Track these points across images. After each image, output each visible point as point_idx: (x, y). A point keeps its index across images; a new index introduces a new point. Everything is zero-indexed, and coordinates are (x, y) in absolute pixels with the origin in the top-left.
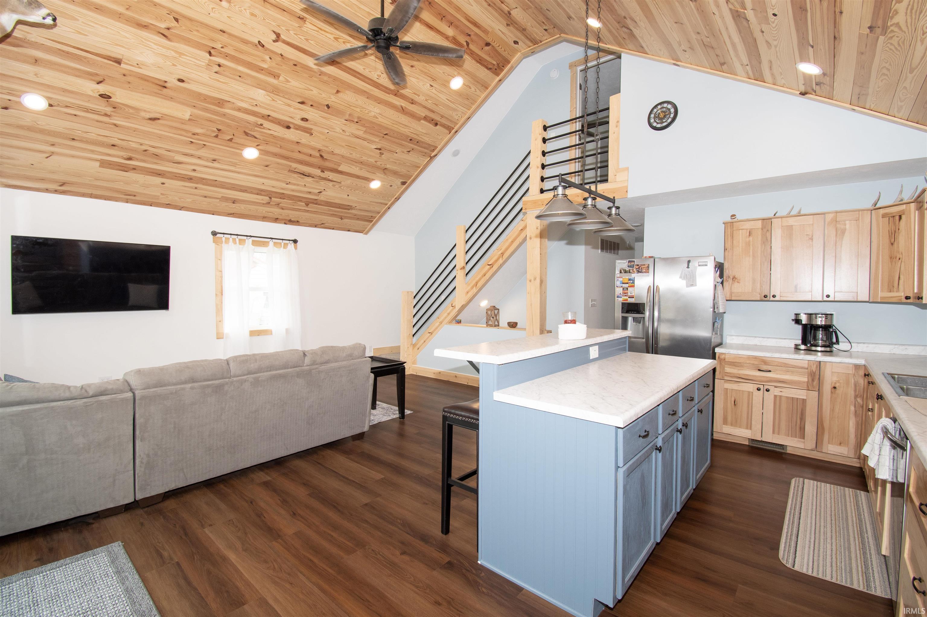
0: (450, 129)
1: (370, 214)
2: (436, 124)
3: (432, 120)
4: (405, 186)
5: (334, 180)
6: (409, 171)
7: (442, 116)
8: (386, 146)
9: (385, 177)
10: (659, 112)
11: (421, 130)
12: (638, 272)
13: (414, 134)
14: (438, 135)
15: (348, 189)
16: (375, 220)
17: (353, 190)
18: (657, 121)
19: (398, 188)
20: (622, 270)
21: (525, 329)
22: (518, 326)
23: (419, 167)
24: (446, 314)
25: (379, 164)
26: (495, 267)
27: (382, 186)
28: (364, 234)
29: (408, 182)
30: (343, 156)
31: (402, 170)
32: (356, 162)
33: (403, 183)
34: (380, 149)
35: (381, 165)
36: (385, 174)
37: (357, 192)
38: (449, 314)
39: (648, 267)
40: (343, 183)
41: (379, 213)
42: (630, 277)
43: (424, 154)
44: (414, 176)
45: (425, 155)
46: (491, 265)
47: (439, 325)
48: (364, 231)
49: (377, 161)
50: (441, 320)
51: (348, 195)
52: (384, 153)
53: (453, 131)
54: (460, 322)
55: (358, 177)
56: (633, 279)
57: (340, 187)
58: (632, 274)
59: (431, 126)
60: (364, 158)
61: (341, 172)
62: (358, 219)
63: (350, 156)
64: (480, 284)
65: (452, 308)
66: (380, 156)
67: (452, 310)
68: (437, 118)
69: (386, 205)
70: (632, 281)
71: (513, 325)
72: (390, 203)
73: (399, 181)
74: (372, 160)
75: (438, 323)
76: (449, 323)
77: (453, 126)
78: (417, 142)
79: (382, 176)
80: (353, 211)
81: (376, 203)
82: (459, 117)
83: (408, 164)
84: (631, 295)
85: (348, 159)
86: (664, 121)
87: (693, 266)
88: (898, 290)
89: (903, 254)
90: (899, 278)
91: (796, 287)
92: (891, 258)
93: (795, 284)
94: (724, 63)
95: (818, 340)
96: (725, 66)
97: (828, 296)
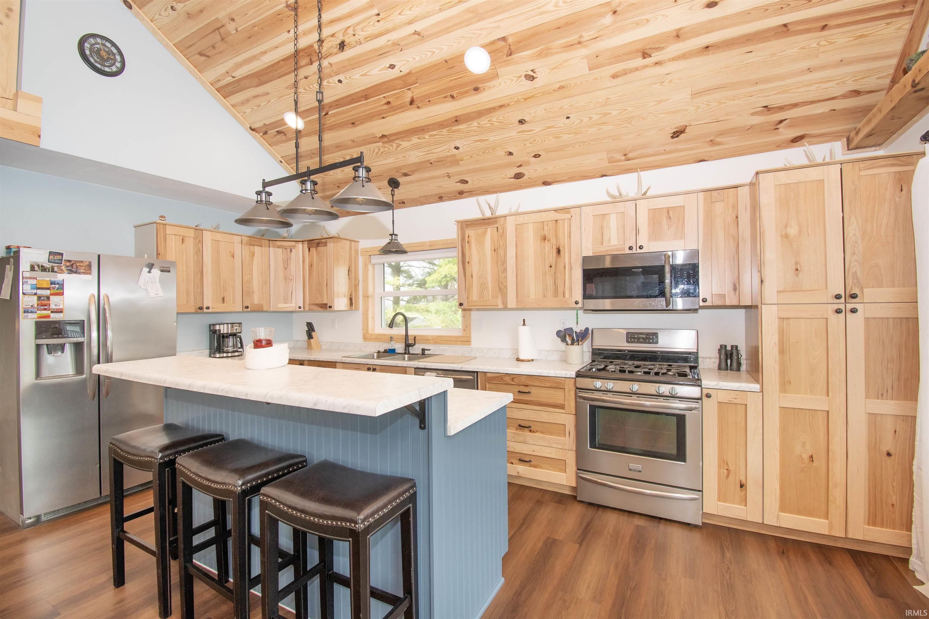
10: (98, 46)
20: (36, 267)
39: (89, 266)
42: (53, 280)
56: (60, 283)
58: (58, 275)
70: (57, 286)
84: (57, 308)
86: (106, 64)
87: (156, 272)
88: (291, 303)
89: (294, 276)
90: (292, 293)
91: (223, 299)
92: (285, 278)
93: (222, 296)
94: (208, 56)
95: (228, 347)
96: (203, 58)
97: (247, 307)
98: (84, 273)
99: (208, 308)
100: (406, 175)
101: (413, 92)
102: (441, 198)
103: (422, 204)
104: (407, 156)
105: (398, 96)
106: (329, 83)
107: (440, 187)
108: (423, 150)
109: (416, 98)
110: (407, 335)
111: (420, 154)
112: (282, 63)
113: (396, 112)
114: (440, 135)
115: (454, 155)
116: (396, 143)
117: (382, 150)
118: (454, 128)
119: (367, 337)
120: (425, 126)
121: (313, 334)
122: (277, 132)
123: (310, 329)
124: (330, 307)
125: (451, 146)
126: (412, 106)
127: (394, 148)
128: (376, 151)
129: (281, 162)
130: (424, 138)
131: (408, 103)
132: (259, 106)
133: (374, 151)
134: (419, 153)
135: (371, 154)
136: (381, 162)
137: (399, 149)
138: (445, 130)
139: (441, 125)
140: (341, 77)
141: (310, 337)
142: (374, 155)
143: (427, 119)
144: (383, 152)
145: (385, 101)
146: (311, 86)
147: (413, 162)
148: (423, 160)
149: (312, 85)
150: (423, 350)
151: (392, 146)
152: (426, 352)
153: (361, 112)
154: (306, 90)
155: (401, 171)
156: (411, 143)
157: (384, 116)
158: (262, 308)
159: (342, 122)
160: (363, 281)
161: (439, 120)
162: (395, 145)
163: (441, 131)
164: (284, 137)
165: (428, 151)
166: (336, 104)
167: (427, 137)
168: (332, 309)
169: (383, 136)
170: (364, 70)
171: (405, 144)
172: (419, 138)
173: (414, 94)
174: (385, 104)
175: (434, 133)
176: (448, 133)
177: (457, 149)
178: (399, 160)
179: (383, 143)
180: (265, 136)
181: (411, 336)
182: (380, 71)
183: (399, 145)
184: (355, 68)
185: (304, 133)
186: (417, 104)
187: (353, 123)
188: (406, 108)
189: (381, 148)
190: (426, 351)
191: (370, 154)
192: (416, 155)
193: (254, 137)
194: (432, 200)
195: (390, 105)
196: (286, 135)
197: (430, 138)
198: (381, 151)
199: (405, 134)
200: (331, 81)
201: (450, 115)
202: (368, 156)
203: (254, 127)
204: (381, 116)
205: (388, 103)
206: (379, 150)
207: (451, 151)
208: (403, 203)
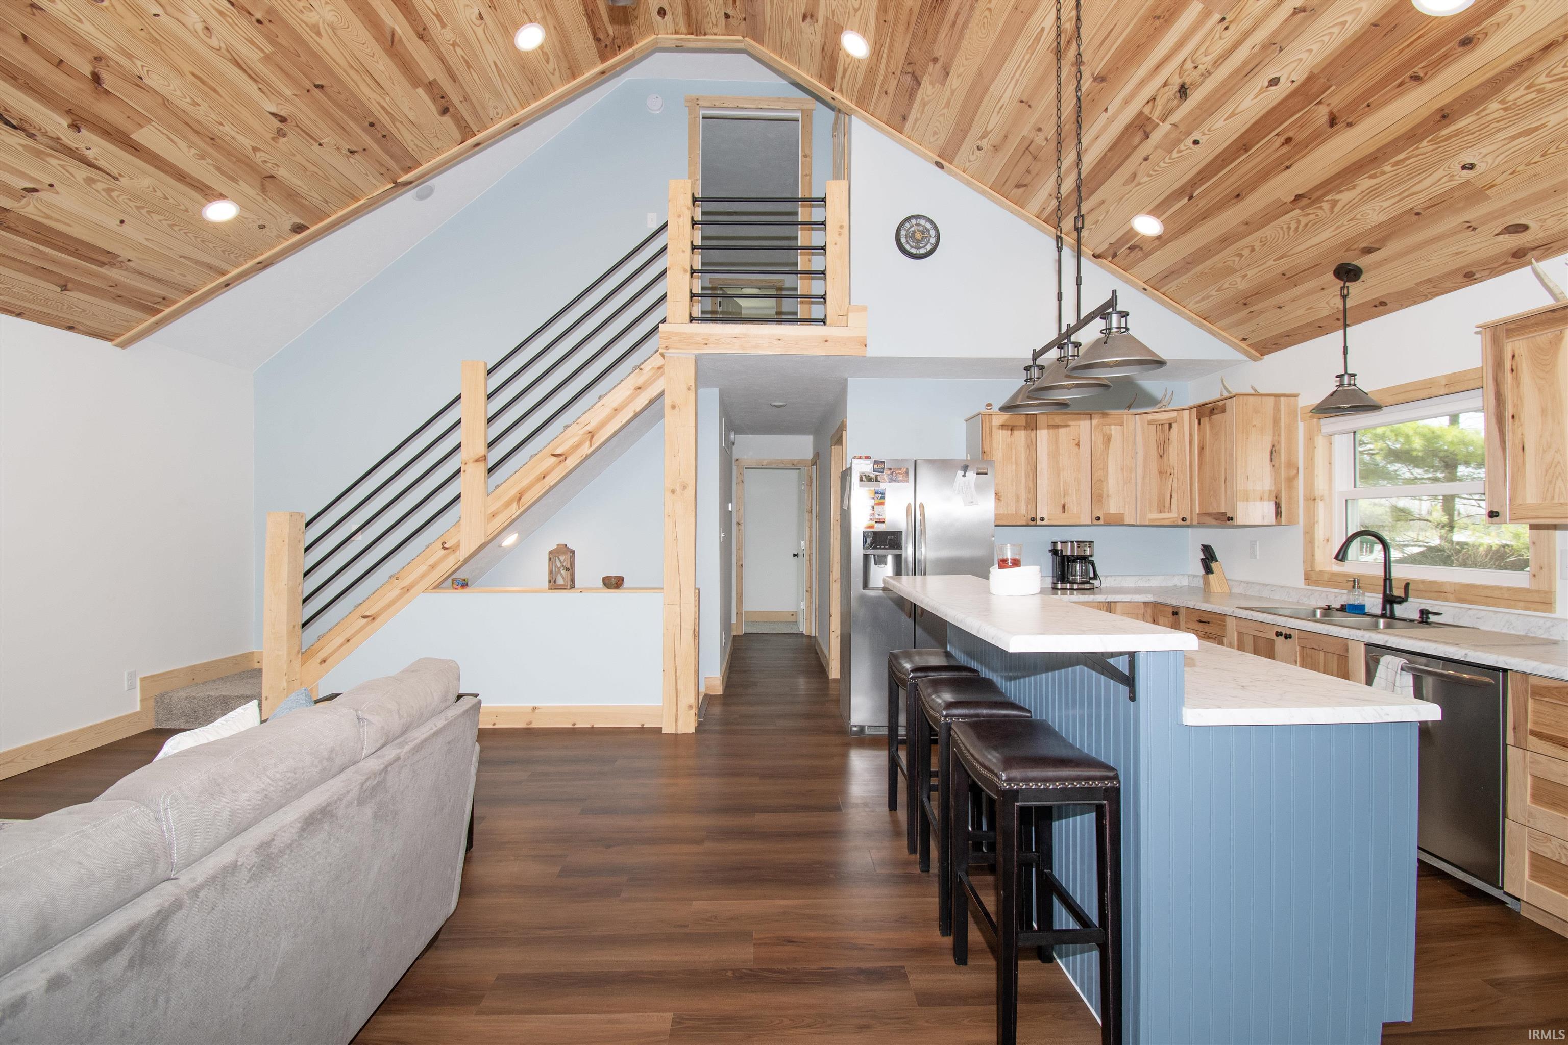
0: (466, 132)
1: (159, 290)
2: (445, 111)
3: (443, 97)
4: (298, 237)
5: (101, 163)
6: (327, 202)
7: (466, 99)
8: (301, 116)
9: (259, 199)
10: (913, 229)
11: (407, 111)
12: (891, 480)
13: (387, 113)
14: (436, 136)
15: (132, 204)
16: (168, 311)
17: (144, 211)
18: (911, 243)
19: (278, 236)
20: (864, 477)
21: (663, 589)
22: (626, 584)
23: (357, 199)
24: (423, 568)
25: (259, 157)
26: (571, 462)
27: (238, 220)
28: (117, 345)
29: (313, 229)
30: (166, 103)
31: (314, 194)
32: (197, 133)
33: (298, 229)
34: (283, 120)
35: (265, 162)
36: (263, 190)
37: (156, 217)
38: (433, 567)
39: (907, 473)
40: (124, 181)
41: (190, 292)
42: (877, 489)
43: (383, 170)
44: (333, 218)
45: (386, 173)
46: (561, 457)
47: (400, 596)
48: (120, 335)
49: (259, 150)
50: (406, 582)
51: (122, 222)
52: (289, 134)
53: (471, 141)
54: (467, 584)
55: (181, 176)
56: (883, 492)
57: (109, 191)
58: (881, 484)
59: (433, 109)
60: (227, 128)
61: (135, 148)
62: (118, 298)
63: (190, 109)
64: (528, 498)
65: (443, 552)
66: (273, 139)
67: (444, 558)
68: (455, 97)
69: (223, 274)
70: (880, 495)
71: (614, 583)
72: (235, 272)
73: (290, 219)
74: (246, 143)
75: (396, 592)
76: (434, 588)
77: (475, 129)
78: (384, 136)
79: (252, 192)
80: (115, 274)
81: (197, 262)
82: (497, 114)
83: (333, 183)
84: (880, 517)
85: (178, 117)
86: (921, 245)
87: (971, 475)
88: (1170, 511)
89: (1176, 468)
90: (1171, 496)
91: (1064, 507)
92: (1160, 472)
93: (1063, 502)
94: (1026, 185)
95: (1075, 576)
96: (1022, 190)
97: (1098, 519)
98: (902, 481)
99: (1042, 519)
100: (1368, 251)
101: (1329, 105)
102: (1469, 277)
103: (1426, 297)
104: (1359, 216)
105: (1301, 122)
106: (1181, 151)
107: (1457, 253)
108: (1389, 194)
109: (1339, 111)
110: (1388, 578)
111: (1385, 204)
112: (1109, 154)
113: (1309, 148)
114: (1417, 156)
115: (1468, 182)
116: (1327, 201)
117: (1304, 221)
118: (1444, 132)
119: (1310, 578)
120: (1378, 150)
121: (1214, 565)
122: (1129, 248)
123: (1209, 557)
124: (1230, 519)
125: (1452, 166)
126: (1336, 128)
127: (1327, 211)
128: (1293, 226)
129: (1145, 289)
130: (1383, 173)
131: (1327, 125)
132: (1097, 222)
133: (1289, 228)
134: (1381, 204)
135: (1286, 234)
136: (1308, 242)
137: (1336, 210)
138: (1424, 143)
139: (1412, 137)
140: (1196, 136)
141: (1208, 570)
142: (1292, 233)
143: (1376, 138)
144: (1306, 225)
145: (1282, 139)
146: (1156, 168)
147: (1377, 223)
148: (1398, 212)
149: (1158, 165)
150: (1424, 613)
151: (1321, 208)
152: (1433, 618)
153: (1245, 174)
154: (1151, 176)
155: (1355, 246)
156: (1358, 190)
157: (1287, 164)
158: (1123, 520)
159: (1218, 201)
160: (1305, 469)
161: (1403, 130)
162: (1326, 206)
163: (1417, 148)
164: (1140, 252)
165: (1400, 194)
166: (1200, 178)
167: (1388, 168)
168: (1234, 522)
169: (1298, 197)
170: (1229, 108)
171: (1345, 197)
172: (1371, 177)
173: (1332, 105)
174: (1283, 144)
175: (1401, 156)
176: (1435, 146)
177: (1471, 169)
178: (1344, 228)
179: (1302, 209)
180: (1115, 260)
181: (1399, 580)
182: (1255, 98)
183: (1334, 203)
184: (1213, 113)
185: (1166, 237)
186: (1345, 120)
187: (1238, 196)
188: (1325, 136)
189: (1300, 218)
190: (1431, 616)
191: (1284, 233)
192: (1377, 208)
193: (1102, 266)
194: (1448, 284)
195: (1293, 143)
196: (1141, 249)
197: (1396, 168)
198: (1302, 224)
199: (1340, 180)
200: (1182, 147)
201: (1425, 113)
202: (1280, 239)
203: (1098, 251)
204: (1283, 167)
205: (1288, 140)
206: (1299, 222)
207: (1457, 178)
208: (1383, 304)
